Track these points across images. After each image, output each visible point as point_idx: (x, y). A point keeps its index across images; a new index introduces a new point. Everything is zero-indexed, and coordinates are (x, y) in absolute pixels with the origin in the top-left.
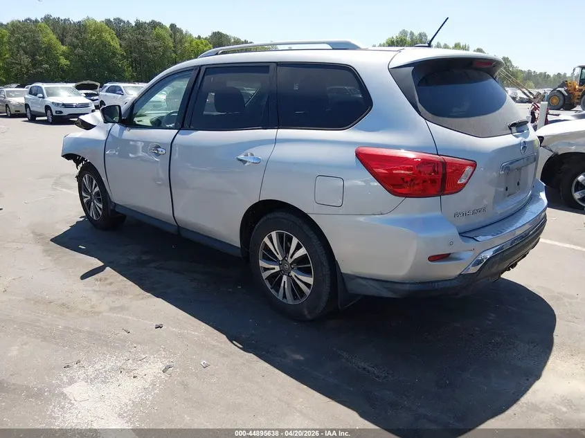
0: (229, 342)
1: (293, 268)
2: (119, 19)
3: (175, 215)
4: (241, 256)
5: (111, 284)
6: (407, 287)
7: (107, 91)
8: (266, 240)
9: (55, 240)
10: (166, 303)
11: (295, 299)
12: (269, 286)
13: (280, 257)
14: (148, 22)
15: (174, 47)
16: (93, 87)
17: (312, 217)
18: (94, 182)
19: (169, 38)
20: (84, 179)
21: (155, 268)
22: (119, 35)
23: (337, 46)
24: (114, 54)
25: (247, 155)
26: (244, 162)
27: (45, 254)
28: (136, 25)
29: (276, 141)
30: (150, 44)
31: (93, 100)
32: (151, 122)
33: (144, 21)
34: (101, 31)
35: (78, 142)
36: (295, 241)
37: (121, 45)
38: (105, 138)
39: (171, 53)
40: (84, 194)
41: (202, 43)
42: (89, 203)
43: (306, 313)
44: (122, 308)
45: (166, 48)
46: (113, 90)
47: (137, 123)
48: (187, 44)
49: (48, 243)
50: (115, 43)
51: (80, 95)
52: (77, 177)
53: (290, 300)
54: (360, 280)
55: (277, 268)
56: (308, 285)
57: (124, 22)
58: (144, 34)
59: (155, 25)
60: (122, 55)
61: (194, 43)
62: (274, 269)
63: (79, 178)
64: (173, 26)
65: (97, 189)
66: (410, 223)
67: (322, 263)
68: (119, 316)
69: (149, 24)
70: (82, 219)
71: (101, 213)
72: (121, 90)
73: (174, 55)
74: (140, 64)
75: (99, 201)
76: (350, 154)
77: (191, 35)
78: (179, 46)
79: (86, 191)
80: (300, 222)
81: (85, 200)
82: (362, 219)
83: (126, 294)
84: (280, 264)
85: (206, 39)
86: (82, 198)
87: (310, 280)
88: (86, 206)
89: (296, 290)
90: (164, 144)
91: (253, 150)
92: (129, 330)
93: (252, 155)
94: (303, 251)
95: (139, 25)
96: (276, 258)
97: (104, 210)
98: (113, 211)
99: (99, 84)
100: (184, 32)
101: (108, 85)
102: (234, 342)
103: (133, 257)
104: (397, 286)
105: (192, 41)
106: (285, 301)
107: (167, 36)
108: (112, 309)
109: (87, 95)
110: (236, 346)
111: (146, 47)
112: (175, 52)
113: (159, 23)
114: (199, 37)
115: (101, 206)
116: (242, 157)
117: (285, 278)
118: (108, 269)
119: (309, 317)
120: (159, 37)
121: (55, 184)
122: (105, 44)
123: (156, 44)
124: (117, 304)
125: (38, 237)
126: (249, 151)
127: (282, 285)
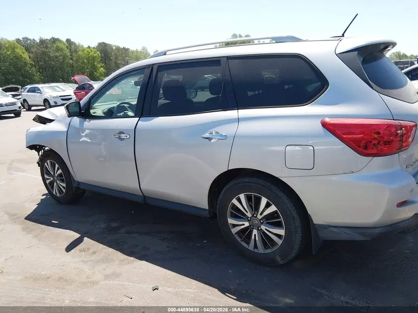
0: (223, 294)
1: (262, 223)
2: (26, 38)
3: (141, 188)
4: (208, 216)
5: (94, 253)
6: (377, 231)
7: (28, 92)
8: (235, 201)
9: (28, 218)
10: (151, 264)
11: (266, 248)
12: (239, 240)
13: (249, 215)
14: (49, 38)
15: (71, 55)
16: (16, 89)
17: (283, 179)
18: (57, 166)
19: (66, 49)
20: (46, 164)
21: (126, 233)
22: (28, 49)
23: (279, 40)
24: (26, 64)
25: (212, 133)
26: (209, 139)
27: (25, 233)
28: (40, 41)
29: (239, 120)
30: (52, 55)
31: (18, 99)
32: (104, 113)
33: (46, 38)
34: (14, 48)
35: (39, 134)
36: (264, 201)
37: (30, 57)
38: (66, 130)
39: (69, 60)
40: (46, 176)
41: (92, 51)
42: (52, 183)
43: (279, 259)
44: (115, 275)
45: (65, 57)
46: (33, 90)
47: (93, 114)
48: (80, 53)
49: (24, 221)
50: (26, 56)
51: (7, 96)
52: (38, 163)
53: (261, 249)
54: (332, 229)
55: (247, 224)
56: (279, 236)
57: (30, 40)
58: (47, 47)
59: (54, 40)
60: (31, 64)
61: (85, 51)
62: (244, 225)
63: (41, 163)
64: (68, 40)
65: (60, 171)
66: (379, 178)
67: (294, 218)
68: (116, 282)
69: (50, 40)
70: (44, 197)
71: (64, 191)
72: (39, 90)
73: (71, 61)
74: (45, 69)
75: (62, 181)
76: (317, 126)
77: (82, 46)
78: (74, 54)
79: (48, 174)
80: (269, 184)
81: (48, 182)
82: (334, 178)
83: (112, 260)
84: (249, 221)
85: (94, 48)
86: (44, 180)
87: (282, 232)
88: (49, 186)
89: (267, 241)
90: (128, 130)
91: (218, 129)
92: (131, 296)
93: (217, 133)
94: (273, 208)
95: (42, 41)
96: (245, 215)
97: (67, 188)
98: (78, 188)
99: (20, 87)
100: (77, 44)
101: (29, 87)
102: (227, 294)
103: (103, 226)
104: (369, 231)
105: (84, 50)
106: (256, 250)
107: (64, 47)
108: (107, 277)
109: (14, 96)
110: (231, 298)
111: (49, 57)
112: (71, 59)
113: (58, 39)
114: (89, 47)
115: (64, 185)
116: (207, 135)
117: (255, 232)
118: (85, 239)
119: (281, 262)
120: (58, 49)
121: (9, 169)
122: (18, 58)
123: (57, 54)
124: (109, 271)
125: (13, 217)
126: (214, 131)
127: (253, 237)
